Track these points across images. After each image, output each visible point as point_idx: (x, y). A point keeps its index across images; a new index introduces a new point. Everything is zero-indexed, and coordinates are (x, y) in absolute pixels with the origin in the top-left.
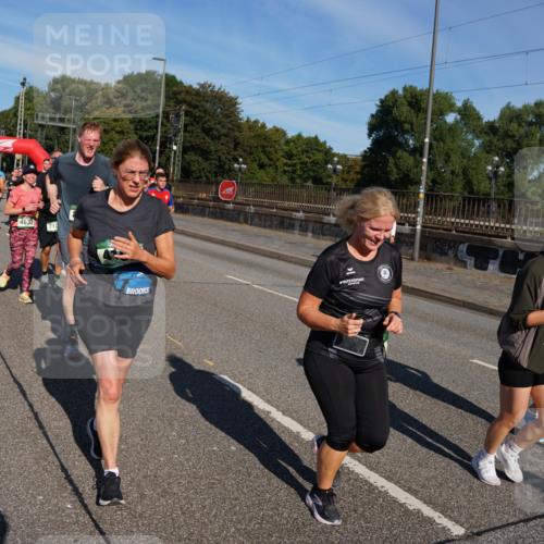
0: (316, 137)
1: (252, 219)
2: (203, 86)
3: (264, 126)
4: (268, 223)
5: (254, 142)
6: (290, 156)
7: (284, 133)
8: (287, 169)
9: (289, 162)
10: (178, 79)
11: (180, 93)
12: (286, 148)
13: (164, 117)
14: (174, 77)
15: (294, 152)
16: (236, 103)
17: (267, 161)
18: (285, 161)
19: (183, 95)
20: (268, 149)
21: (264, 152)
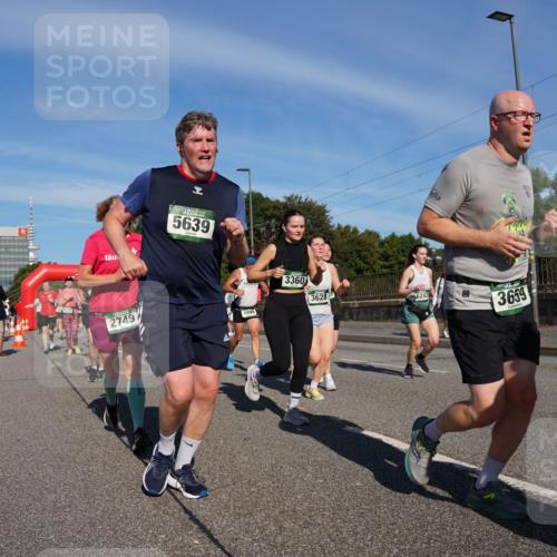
0: (410, 235)
1: (358, 314)
2: (289, 199)
3: (355, 230)
4: (375, 315)
5: (347, 248)
6: (386, 257)
7: (377, 236)
8: (384, 271)
9: (386, 263)
10: (265, 196)
11: (267, 209)
12: (381, 250)
13: (255, 235)
14: (260, 194)
15: (390, 253)
16: (325, 211)
17: (363, 265)
18: (382, 263)
19: (271, 211)
20: (363, 254)
21: (360, 257)
